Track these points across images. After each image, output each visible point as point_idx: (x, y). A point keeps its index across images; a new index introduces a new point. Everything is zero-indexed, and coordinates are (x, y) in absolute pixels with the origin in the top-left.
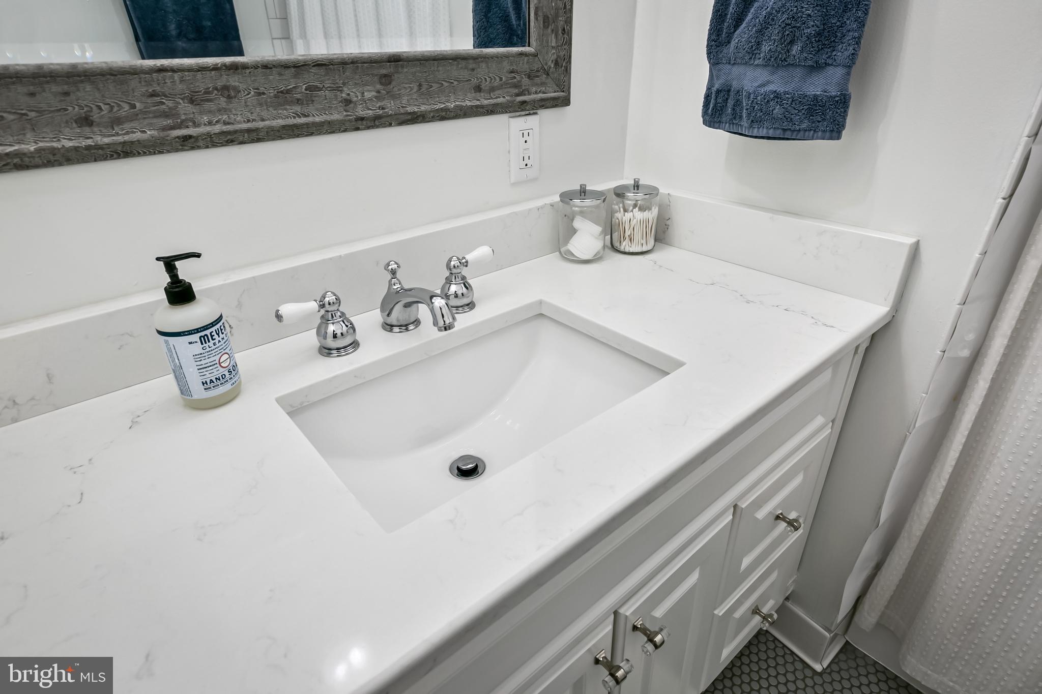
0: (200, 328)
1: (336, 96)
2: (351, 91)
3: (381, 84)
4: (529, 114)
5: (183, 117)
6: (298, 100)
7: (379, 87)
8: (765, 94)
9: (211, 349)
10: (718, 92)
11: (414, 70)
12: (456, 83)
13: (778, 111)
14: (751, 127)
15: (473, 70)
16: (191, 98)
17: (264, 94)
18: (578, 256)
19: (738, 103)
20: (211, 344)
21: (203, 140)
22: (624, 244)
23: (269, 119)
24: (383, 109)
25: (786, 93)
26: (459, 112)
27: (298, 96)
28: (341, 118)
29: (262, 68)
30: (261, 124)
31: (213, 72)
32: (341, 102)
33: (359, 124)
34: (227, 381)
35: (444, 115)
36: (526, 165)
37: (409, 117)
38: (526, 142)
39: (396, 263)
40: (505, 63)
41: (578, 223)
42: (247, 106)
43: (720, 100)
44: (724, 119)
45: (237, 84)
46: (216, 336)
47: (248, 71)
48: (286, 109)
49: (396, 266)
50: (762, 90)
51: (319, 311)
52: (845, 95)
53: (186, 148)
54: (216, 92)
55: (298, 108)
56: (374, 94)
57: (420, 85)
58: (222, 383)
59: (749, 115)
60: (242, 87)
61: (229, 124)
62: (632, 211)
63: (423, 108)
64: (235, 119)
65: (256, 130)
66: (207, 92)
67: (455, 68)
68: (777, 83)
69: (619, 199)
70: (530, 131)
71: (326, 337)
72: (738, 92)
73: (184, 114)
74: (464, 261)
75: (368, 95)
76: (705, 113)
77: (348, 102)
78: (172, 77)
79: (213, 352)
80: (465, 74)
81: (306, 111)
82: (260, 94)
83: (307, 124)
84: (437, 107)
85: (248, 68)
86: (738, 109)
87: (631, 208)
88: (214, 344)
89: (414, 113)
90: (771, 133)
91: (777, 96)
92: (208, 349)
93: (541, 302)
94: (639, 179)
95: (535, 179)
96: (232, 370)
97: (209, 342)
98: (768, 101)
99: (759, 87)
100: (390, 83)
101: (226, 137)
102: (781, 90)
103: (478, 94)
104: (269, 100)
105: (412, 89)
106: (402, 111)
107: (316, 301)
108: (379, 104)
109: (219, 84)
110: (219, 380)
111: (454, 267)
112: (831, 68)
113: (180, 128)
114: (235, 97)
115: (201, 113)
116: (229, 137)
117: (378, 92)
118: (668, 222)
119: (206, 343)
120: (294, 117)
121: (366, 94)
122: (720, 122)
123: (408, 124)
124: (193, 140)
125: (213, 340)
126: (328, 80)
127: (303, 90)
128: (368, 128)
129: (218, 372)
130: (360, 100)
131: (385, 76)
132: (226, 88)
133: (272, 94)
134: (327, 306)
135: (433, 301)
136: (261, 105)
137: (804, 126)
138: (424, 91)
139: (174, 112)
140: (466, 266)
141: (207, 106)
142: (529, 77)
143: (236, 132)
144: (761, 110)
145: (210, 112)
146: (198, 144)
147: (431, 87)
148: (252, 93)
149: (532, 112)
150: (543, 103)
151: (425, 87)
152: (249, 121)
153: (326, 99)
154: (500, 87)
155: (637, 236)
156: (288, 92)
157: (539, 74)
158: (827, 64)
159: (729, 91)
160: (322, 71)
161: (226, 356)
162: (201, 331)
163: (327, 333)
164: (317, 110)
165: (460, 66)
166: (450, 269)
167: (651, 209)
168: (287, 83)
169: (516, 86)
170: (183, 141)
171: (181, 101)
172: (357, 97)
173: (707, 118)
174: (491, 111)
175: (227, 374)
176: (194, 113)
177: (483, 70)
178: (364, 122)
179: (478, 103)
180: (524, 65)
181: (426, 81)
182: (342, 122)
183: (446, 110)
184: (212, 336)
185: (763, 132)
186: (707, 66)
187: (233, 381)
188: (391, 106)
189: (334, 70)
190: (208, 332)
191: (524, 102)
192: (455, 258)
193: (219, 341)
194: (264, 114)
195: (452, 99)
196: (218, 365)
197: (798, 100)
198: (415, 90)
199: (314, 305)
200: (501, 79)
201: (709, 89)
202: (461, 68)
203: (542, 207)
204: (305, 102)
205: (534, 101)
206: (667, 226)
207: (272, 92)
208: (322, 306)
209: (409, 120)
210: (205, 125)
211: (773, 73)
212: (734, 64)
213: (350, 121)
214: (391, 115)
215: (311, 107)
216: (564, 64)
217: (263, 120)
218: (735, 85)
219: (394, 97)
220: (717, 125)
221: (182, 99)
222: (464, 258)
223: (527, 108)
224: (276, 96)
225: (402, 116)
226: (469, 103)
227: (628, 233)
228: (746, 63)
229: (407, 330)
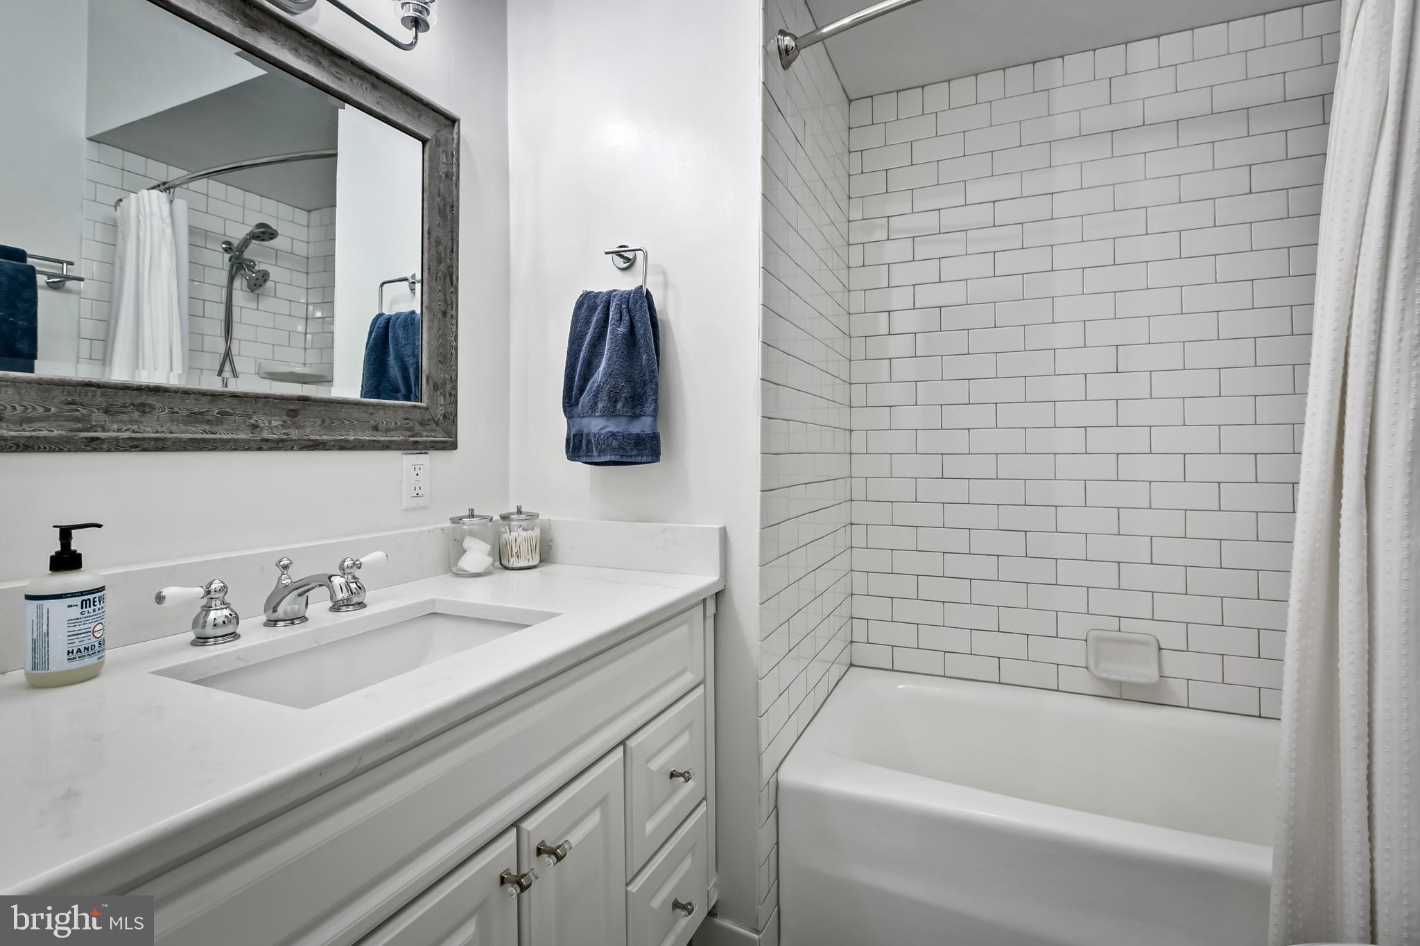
0: (85, 591)
1: (245, 421)
2: (262, 420)
3: (288, 416)
4: (421, 453)
5: (94, 423)
6: (208, 420)
7: (285, 418)
8: (606, 434)
9: (89, 615)
10: (575, 436)
11: (319, 409)
12: (356, 422)
13: (615, 443)
14: (599, 455)
15: (372, 414)
16: (107, 410)
17: (177, 413)
18: (468, 570)
19: (589, 442)
20: (91, 610)
21: (108, 442)
22: (512, 560)
23: (177, 433)
24: (287, 435)
25: (618, 432)
26: (357, 444)
27: (209, 418)
28: (248, 438)
29: (182, 393)
30: (170, 436)
31: (135, 392)
32: (249, 426)
33: (264, 445)
34: (95, 653)
35: (343, 446)
36: (417, 494)
37: (311, 443)
38: (417, 475)
39: (289, 560)
40: (400, 412)
41: (469, 543)
42: (159, 420)
43: (576, 441)
44: (581, 454)
45: (154, 403)
46: (97, 603)
47: (167, 394)
48: (195, 427)
49: (289, 562)
50: (603, 432)
51: (203, 598)
52: (655, 433)
53: (89, 448)
54: (132, 407)
55: (207, 427)
56: (281, 423)
57: (323, 421)
58: (89, 655)
59: (597, 448)
60: (158, 405)
61: (137, 432)
62: (517, 530)
63: (325, 438)
64: (144, 430)
65: (165, 439)
66: (124, 406)
67: (356, 411)
68: (612, 426)
69: (505, 522)
70: (421, 467)
71: (205, 626)
72: (588, 434)
73: (96, 421)
74: (358, 562)
75: (274, 423)
76: (567, 452)
77: (255, 427)
78: (95, 392)
79: (91, 618)
80: (365, 416)
81: (214, 430)
82: (173, 413)
83: (214, 439)
84: (339, 438)
85: (168, 392)
86: (590, 447)
87: (516, 529)
88: (94, 611)
89: (316, 440)
90: (613, 458)
91: (613, 434)
92: (87, 615)
93: (433, 601)
94: (521, 506)
95: (425, 508)
96: (101, 643)
97: (90, 607)
98: (608, 438)
99: (601, 429)
100: (296, 416)
101: (133, 442)
102: (614, 430)
103: (375, 432)
104: (181, 418)
105: (315, 422)
106: (305, 438)
107: (202, 587)
108: (284, 431)
109: (138, 401)
110: (88, 650)
111: (348, 567)
112: (644, 417)
113: (88, 431)
114: (149, 413)
115: (113, 422)
116: (135, 443)
117: (285, 422)
118: (550, 544)
119: (86, 608)
120: (202, 433)
121: (273, 422)
122: (580, 456)
123: (309, 450)
124: (99, 442)
125: (94, 605)
126: (240, 408)
127: (215, 414)
128: (270, 449)
129: (89, 641)
130: (267, 426)
131: (293, 410)
132: (143, 405)
133: (184, 414)
134: (213, 593)
135: (332, 579)
136: (172, 421)
137: (634, 453)
138: (326, 425)
139: (86, 418)
140: (360, 568)
141: (121, 417)
142: (421, 424)
143: (143, 439)
144: (604, 444)
145: (122, 422)
146: (102, 446)
147: (333, 423)
148: (167, 411)
149: (423, 452)
150: (434, 445)
151: (328, 421)
152: (157, 432)
153: (235, 422)
154: (395, 429)
155: (523, 553)
156: (200, 413)
157: (430, 423)
158: (641, 416)
159: (582, 435)
160: (236, 401)
161: (100, 626)
162: (85, 595)
163: (206, 622)
164: (225, 430)
165: (361, 410)
166: (344, 570)
167: (534, 529)
168: (201, 406)
169: (409, 430)
170: (90, 442)
171: (96, 411)
172: (264, 424)
173: (569, 454)
174: (386, 446)
175: (97, 645)
176: (105, 421)
177: (380, 416)
178: (269, 443)
179: (375, 438)
180: (417, 415)
181: (329, 418)
182: (248, 441)
183: (346, 441)
184: (94, 602)
185: (607, 458)
186: (565, 420)
187: (100, 655)
188: (295, 434)
189: (247, 401)
190: (91, 597)
191: (417, 442)
192: (349, 559)
193: (99, 609)
194: (174, 428)
195: (352, 433)
196: (91, 634)
197: (626, 437)
198: (318, 424)
199: (201, 591)
200: (396, 423)
201: (568, 435)
202: (362, 412)
203: (433, 530)
204: (214, 423)
205: (426, 442)
206: (550, 547)
207: (185, 413)
208: (208, 592)
209: (310, 446)
210: (114, 431)
211: (608, 421)
212: (583, 417)
213: (256, 441)
214: (295, 440)
215: (220, 427)
216: (451, 418)
217: (171, 433)
218: (585, 431)
219: (299, 427)
220: (577, 459)
221: (97, 409)
222: (358, 560)
223: (419, 447)
224: (188, 416)
225: (305, 442)
226: (367, 438)
227: (515, 550)
228: (590, 416)
229: (293, 623)
